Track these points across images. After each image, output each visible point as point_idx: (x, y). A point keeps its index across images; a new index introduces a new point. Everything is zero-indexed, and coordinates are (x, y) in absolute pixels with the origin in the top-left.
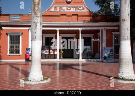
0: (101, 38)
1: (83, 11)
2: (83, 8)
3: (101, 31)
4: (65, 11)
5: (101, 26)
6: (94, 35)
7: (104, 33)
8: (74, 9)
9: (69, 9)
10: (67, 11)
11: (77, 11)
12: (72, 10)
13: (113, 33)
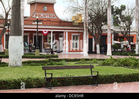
0: (64, 38)
1: (54, 18)
2: (54, 16)
3: (64, 32)
4: (43, 17)
5: (65, 29)
6: (56, 35)
7: (67, 34)
8: (48, 16)
9: (45, 16)
10: (44, 17)
11: (50, 18)
12: (47, 17)
13: (72, 34)
